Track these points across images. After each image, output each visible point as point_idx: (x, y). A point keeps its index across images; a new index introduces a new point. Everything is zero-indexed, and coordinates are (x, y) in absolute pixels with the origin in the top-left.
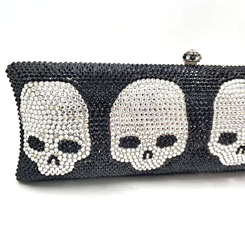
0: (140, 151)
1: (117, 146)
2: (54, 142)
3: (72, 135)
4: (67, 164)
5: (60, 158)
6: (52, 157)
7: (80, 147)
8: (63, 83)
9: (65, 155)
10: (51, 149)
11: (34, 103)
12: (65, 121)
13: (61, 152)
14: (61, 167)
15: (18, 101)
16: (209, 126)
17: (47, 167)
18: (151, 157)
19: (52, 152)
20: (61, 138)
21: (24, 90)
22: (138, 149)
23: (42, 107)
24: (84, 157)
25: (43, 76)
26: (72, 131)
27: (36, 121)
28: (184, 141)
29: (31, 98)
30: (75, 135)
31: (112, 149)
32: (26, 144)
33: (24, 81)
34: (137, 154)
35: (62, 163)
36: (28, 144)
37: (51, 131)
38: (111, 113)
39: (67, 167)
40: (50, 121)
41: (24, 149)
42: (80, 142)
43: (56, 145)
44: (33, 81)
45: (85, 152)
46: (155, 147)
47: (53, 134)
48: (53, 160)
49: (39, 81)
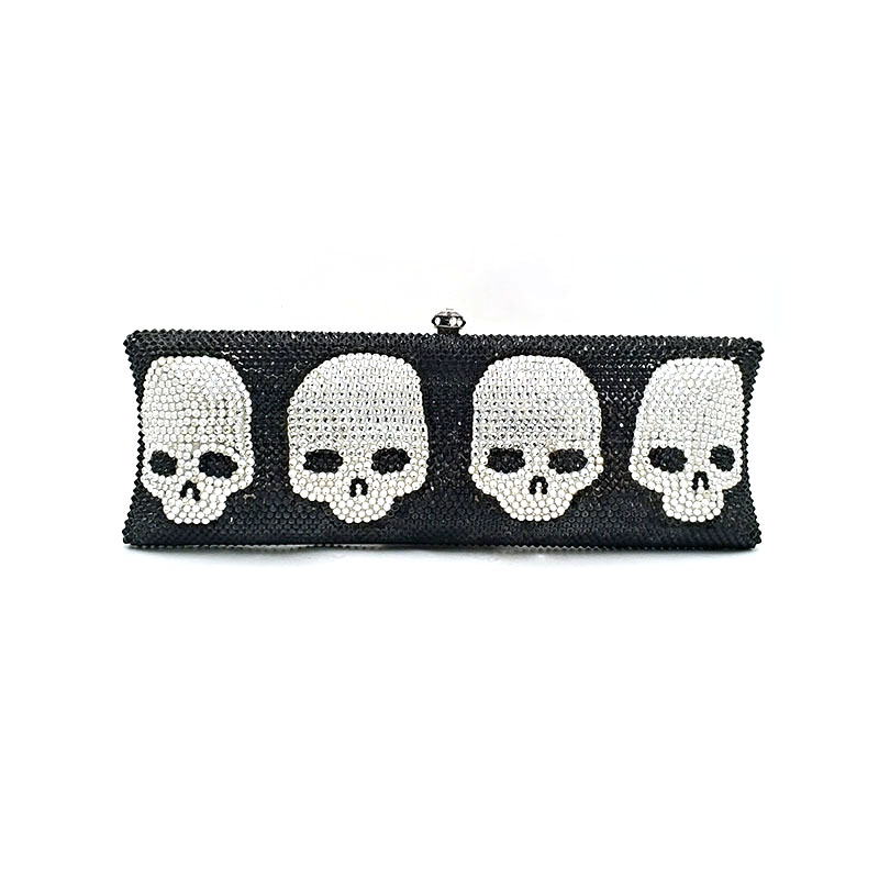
0: (342, 479)
1: (301, 467)
2: (192, 457)
3: (223, 444)
4: (213, 498)
5: (200, 487)
6: (189, 484)
7: (235, 467)
8: (215, 359)
9: (210, 479)
10: (188, 469)
11: (166, 390)
12: (212, 419)
13: (203, 475)
14: (202, 504)
15: (140, 391)
16: (466, 434)
17: (180, 503)
18: (364, 492)
19: (189, 474)
20: (204, 449)
21: (150, 371)
22: (338, 474)
23: (177, 398)
24: (243, 485)
25: (184, 348)
26: (222, 437)
27: (167, 421)
28: (423, 462)
29: (161, 383)
30: (227, 443)
31: (292, 473)
32: (147, 468)
33: (153, 356)
34: (339, 483)
35: (203, 496)
36: (149, 467)
37: (189, 438)
38: (290, 407)
39: (213, 506)
40: (188, 421)
41: (143, 479)
42: (235, 458)
43: (196, 462)
44: (166, 356)
45: (244, 477)
46: (371, 471)
47: (192, 442)
48: (190, 491)
49: (175, 355)
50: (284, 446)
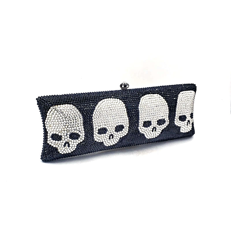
1: (97, 134)
6: (66, 143)
7: (79, 136)
9: (73, 141)
14: (70, 148)
16: (138, 119)
17: (64, 148)
18: (113, 138)
19: (66, 140)
20: (71, 132)
22: (106, 134)
24: (81, 141)
27: (57, 125)
28: (127, 128)
30: (77, 130)
31: (94, 135)
33: (50, 106)
34: (106, 137)
35: (71, 145)
36: (51, 139)
37: (65, 129)
38: (93, 117)
39: (73, 148)
40: (65, 125)
41: (48, 142)
42: (79, 133)
43: (68, 136)
44: (55, 105)
45: (82, 138)
46: (114, 132)
47: (67, 131)
50: (92, 129)
